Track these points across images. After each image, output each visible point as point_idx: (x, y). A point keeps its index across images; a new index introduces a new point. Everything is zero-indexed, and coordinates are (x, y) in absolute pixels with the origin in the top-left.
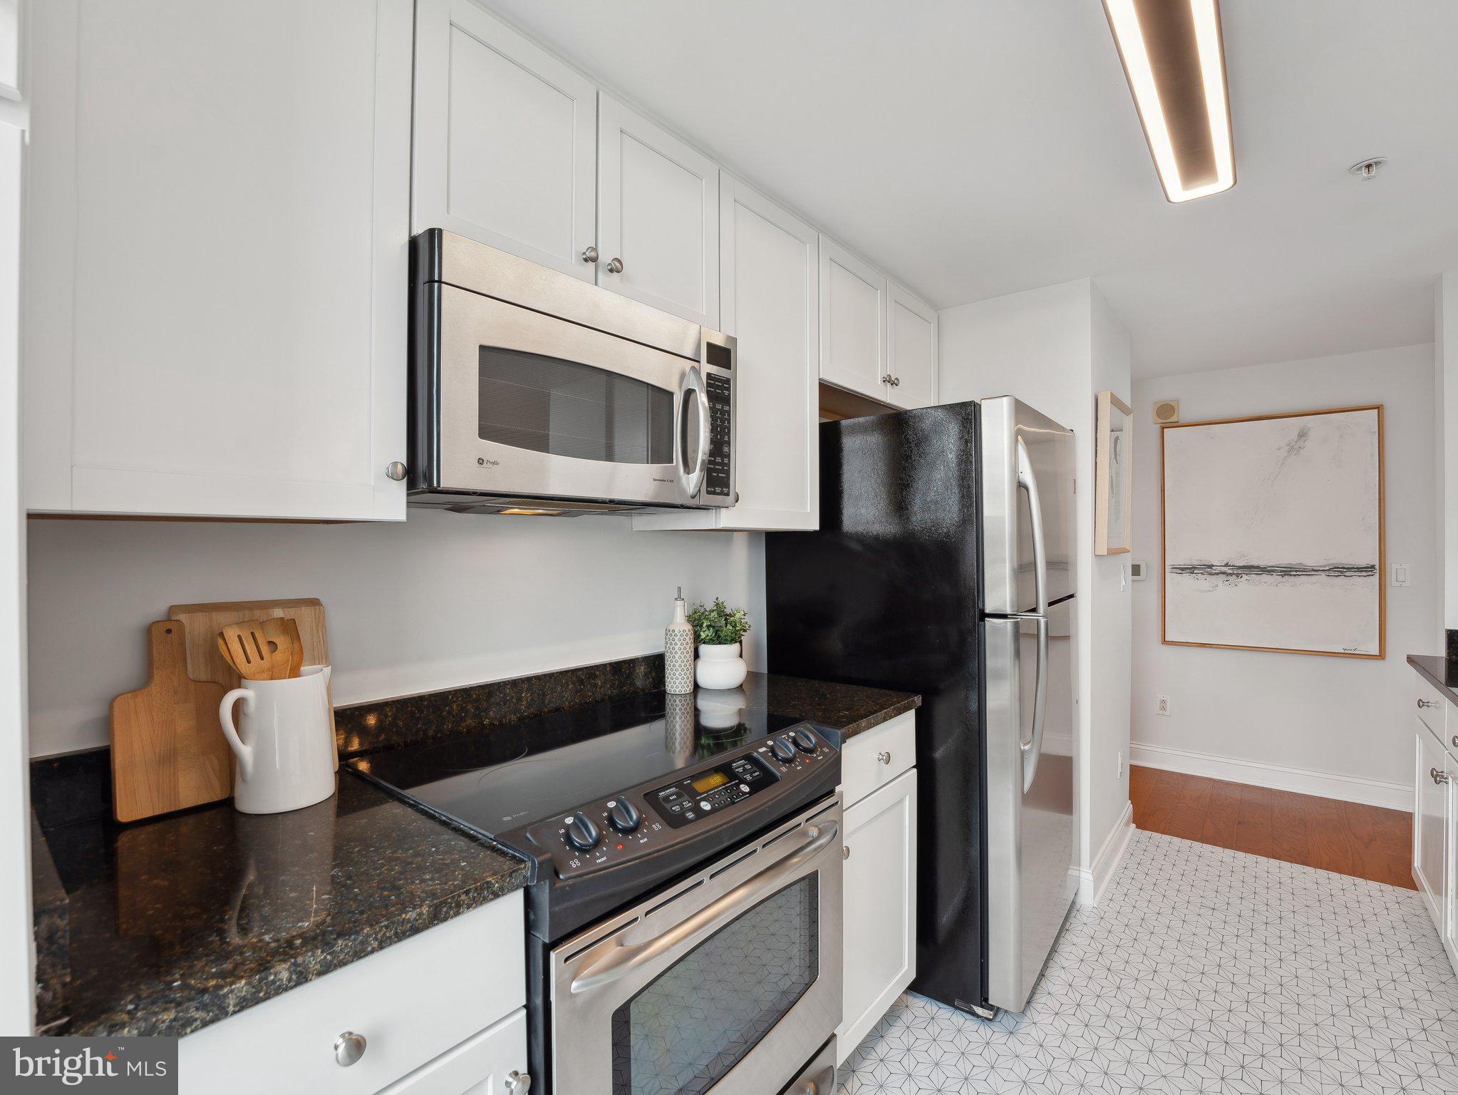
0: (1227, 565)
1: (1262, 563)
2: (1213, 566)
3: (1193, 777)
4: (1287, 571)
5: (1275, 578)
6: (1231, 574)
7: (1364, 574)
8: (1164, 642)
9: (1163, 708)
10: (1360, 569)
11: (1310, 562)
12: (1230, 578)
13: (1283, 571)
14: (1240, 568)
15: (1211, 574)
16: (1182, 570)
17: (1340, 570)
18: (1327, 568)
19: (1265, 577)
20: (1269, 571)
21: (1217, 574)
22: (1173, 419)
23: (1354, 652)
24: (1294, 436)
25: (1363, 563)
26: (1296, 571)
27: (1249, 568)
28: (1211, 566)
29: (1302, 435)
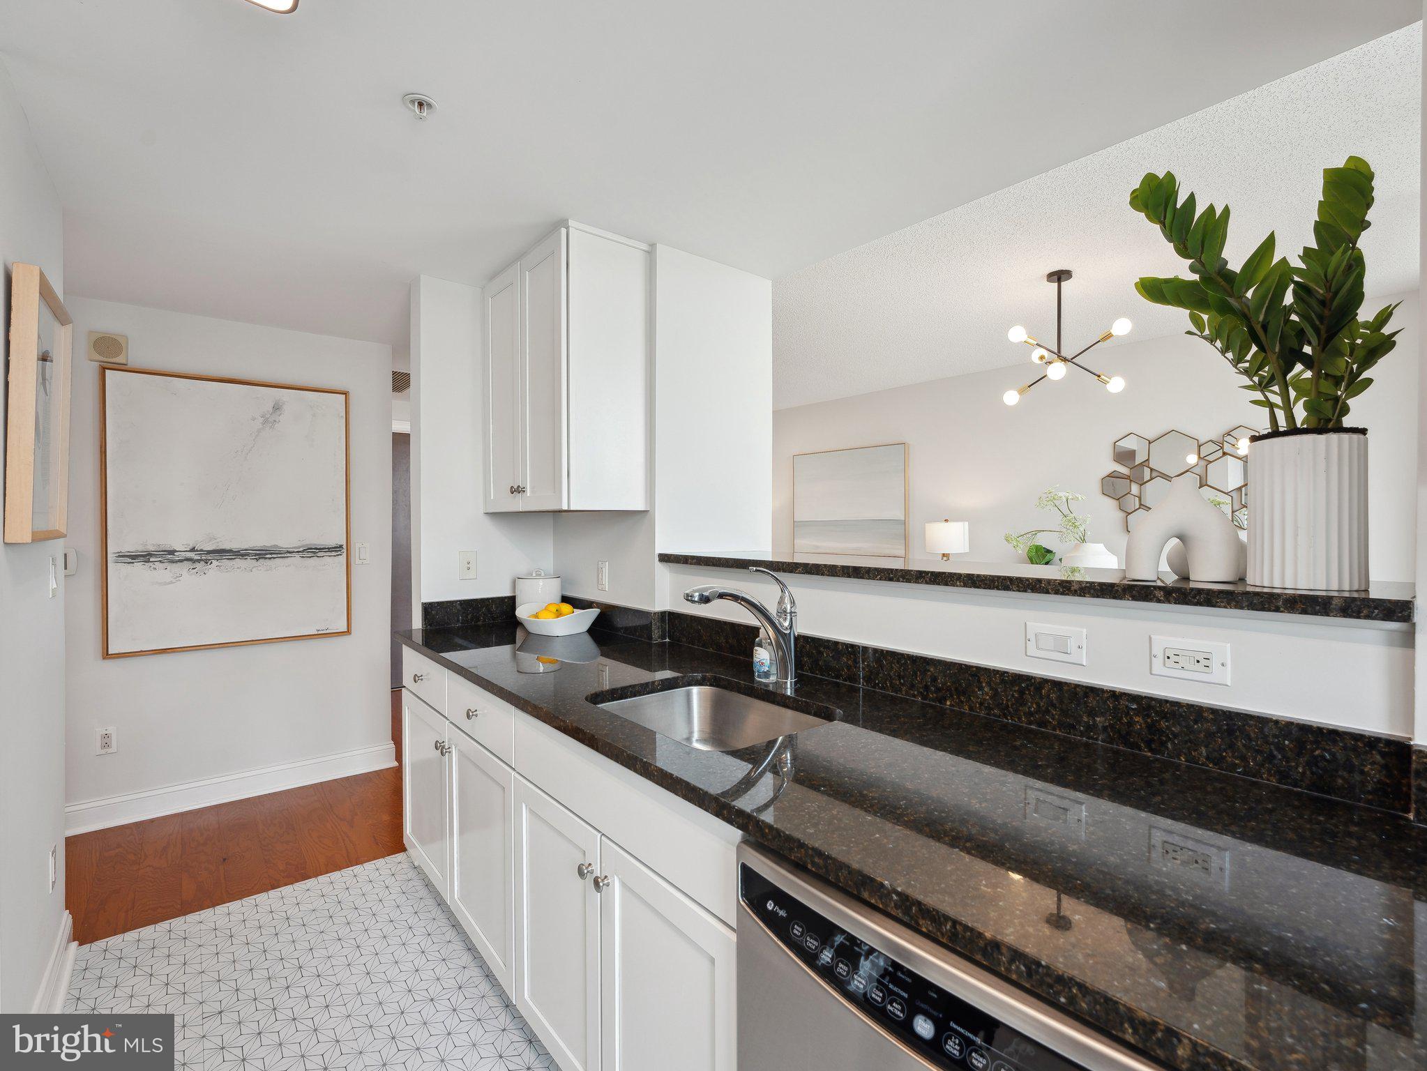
0: (193, 550)
1: (234, 546)
2: (176, 551)
3: (152, 821)
4: (262, 554)
5: (249, 563)
6: (199, 561)
7: (334, 554)
8: (106, 655)
9: (106, 745)
10: (330, 549)
11: (284, 543)
12: (197, 565)
13: (256, 555)
14: (209, 552)
15: (173, 562)
16: (134, 557)
17: (313, 551)
18: (301, 549)
19: (238, 562)
20: (243, 555)
21: (181, 561)
22: (120, 359)
23: (327, 632)
24: (268, 407)
25: (332, 543)
26: (271, 554)
27: (221, 553)
28: (172, 552)
29: (277, 408)
